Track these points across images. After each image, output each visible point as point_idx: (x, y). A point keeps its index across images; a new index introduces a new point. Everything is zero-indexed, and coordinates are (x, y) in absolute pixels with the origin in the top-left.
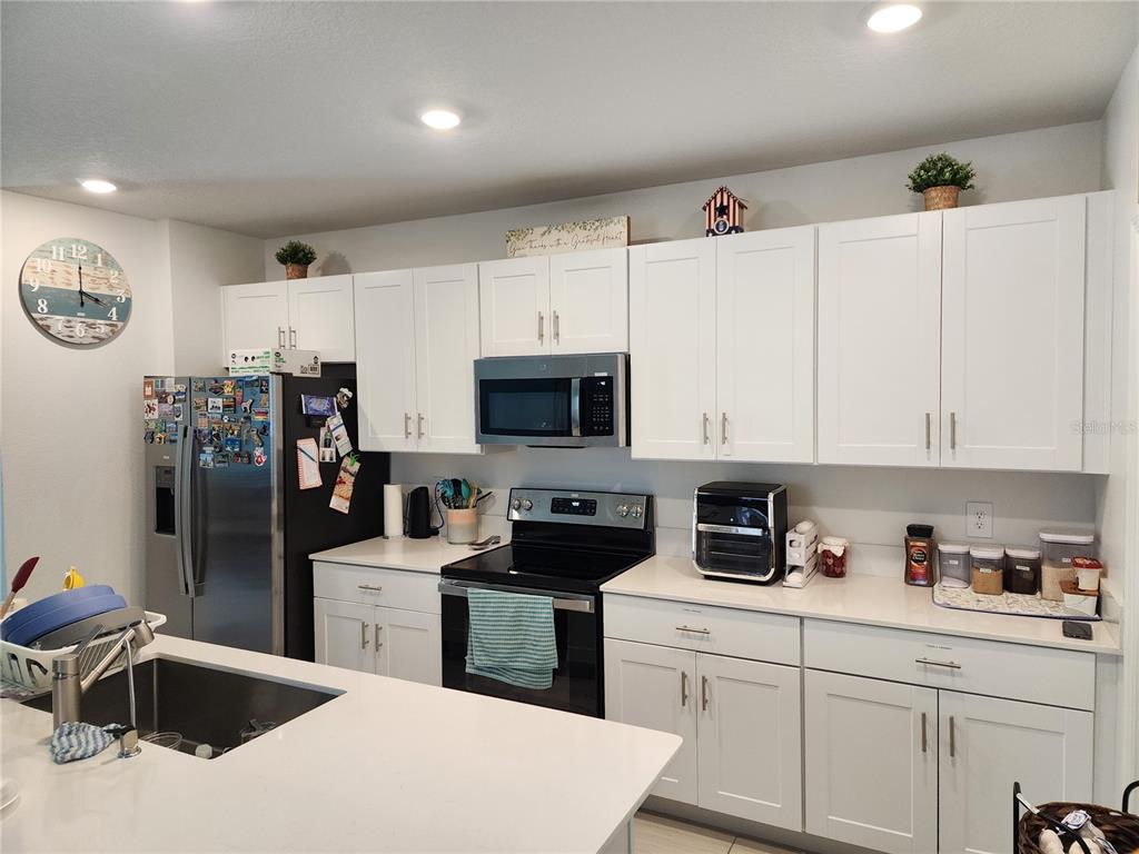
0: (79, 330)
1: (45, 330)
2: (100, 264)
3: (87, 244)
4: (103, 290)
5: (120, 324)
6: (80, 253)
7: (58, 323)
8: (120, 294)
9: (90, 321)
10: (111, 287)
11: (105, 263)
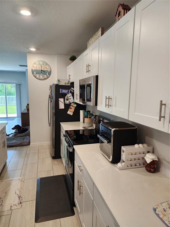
0: (41, 77)
1: (35, 77)
2: (45, 65)
3: (43, 61)
4: (46, 70)
5: (49, 76)
6: (41, 63)
7: (37, 76)
8: (49, 70)
9: (43, 75)
10: (47, 69)
11: (46, 64)
